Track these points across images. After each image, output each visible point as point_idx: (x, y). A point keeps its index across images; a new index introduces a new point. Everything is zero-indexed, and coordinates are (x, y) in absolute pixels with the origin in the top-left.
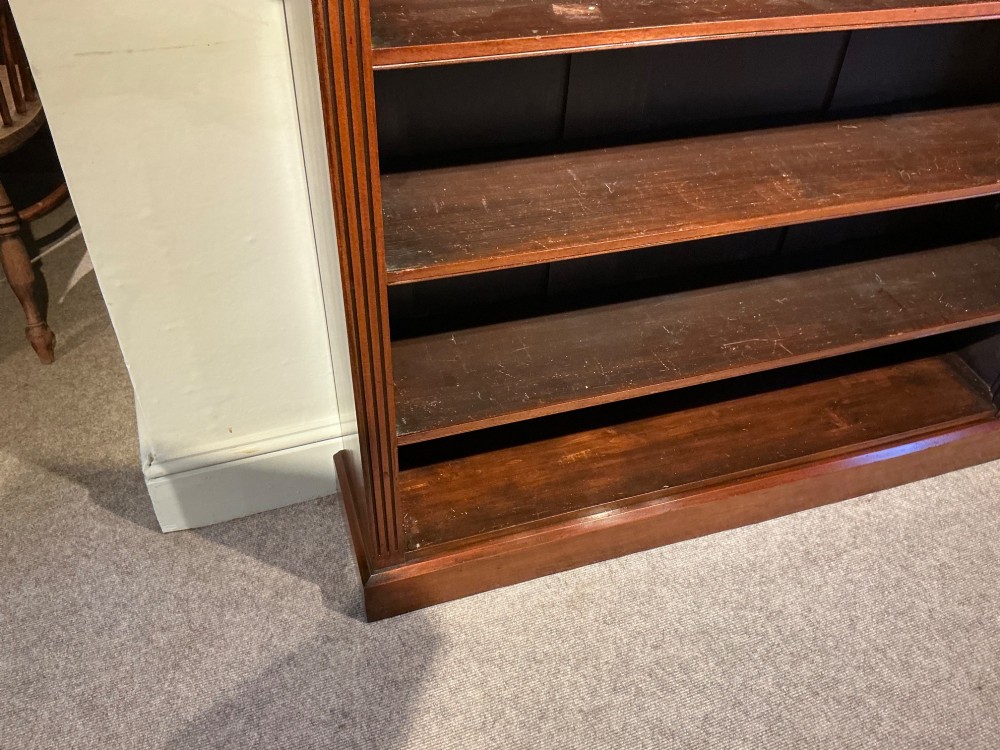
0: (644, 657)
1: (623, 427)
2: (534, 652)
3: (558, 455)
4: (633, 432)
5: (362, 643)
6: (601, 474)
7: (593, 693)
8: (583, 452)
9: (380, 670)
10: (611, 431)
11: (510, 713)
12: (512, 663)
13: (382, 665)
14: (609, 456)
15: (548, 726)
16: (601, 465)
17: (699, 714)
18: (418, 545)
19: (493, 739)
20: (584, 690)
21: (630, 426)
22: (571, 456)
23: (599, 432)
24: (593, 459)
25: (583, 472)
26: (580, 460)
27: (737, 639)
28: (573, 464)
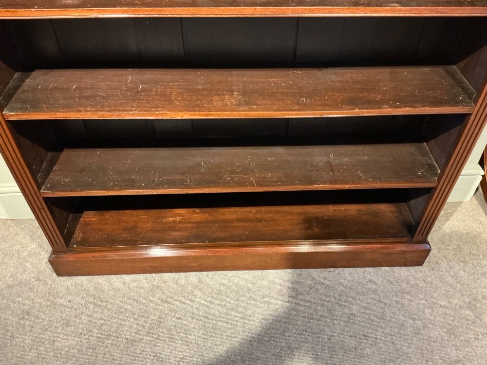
0: (170, 322)
1: (204, 210)
2: (122, 307)
3: (165, 217)
4: (207, 213)
5: (51, 285)
6: (180, 230)
7: (137, 332)
8: (178, 218)
9: (52, 298)
10: (197, 210)
11: (95, 331)
12: (109, 310)
13: (53, 296)
14: (189, 222)
15: (109, 342)
16: (182, 226)
17: (180, 355)
18: (75, 246)
19: (81, 341)
20: (134, 330)
21: (209, 210)
22: (171, 219)
23: (191, 210)
24: (181, 222)
25: (173, 227)
26: (174, 222)
27: (220, 324)
28: (170, 222)
